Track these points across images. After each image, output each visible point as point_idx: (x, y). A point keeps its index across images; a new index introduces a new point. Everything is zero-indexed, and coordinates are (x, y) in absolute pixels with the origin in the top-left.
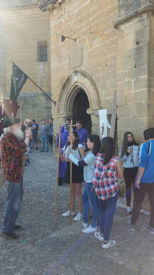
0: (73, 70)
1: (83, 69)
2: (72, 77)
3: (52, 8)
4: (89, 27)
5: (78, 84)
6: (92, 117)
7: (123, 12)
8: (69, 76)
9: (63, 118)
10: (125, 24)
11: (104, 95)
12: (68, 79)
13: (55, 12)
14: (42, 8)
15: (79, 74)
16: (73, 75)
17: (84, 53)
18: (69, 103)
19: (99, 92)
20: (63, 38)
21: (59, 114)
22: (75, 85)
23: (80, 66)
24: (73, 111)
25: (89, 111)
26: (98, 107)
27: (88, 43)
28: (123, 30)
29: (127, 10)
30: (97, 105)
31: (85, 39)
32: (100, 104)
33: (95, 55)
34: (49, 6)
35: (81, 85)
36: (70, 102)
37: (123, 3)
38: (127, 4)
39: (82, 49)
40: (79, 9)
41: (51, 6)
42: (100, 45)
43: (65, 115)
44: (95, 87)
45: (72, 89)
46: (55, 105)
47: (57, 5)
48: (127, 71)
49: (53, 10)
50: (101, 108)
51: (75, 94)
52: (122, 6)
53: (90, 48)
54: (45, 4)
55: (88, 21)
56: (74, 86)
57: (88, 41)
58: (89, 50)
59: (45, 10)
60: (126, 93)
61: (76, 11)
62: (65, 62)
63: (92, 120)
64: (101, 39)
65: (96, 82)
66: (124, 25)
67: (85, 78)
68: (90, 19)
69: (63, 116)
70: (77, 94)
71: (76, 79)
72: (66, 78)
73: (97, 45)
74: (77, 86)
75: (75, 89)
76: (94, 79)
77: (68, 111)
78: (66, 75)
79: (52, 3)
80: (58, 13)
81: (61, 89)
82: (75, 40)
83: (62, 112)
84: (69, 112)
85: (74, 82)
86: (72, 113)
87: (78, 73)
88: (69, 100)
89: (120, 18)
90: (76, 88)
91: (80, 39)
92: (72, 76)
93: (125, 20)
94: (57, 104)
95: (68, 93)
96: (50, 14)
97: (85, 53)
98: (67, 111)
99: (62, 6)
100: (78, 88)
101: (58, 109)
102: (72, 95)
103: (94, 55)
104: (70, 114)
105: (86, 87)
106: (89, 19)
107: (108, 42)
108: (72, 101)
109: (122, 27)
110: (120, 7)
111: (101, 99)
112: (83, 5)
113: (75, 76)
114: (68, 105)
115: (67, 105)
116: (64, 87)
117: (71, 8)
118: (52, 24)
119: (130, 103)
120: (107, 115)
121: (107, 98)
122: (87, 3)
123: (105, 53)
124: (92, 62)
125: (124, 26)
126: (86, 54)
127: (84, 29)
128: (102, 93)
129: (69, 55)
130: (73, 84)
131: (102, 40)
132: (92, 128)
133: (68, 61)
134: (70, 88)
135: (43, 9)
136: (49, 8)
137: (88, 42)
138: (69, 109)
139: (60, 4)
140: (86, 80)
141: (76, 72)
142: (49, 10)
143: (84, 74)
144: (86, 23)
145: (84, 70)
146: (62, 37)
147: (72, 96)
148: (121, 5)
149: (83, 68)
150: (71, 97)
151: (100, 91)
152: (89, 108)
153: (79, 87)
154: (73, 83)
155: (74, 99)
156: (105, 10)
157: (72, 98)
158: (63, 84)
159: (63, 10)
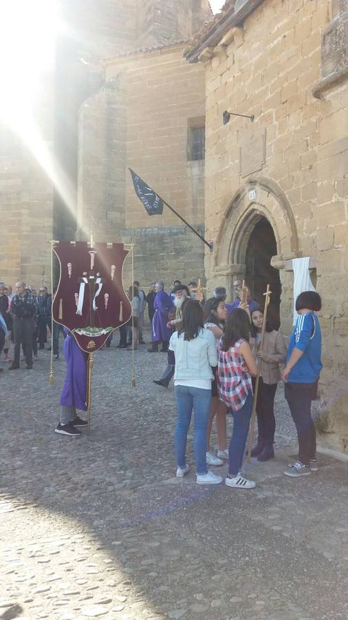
0: (246, 179)
1: (266, 176)
2: (244, 193)
3: (209, 55)
4: (279, 90)
5: (255, 207)
6: (282, 273)
7: (330, 66)
8: (239, 190)
9: (225, 277)
10: (334, 89)
11: (305, 228)
12: (238, 198)
13: (215, 62)
14: (190, 56)
15: (257, 187)
16: (247, 189)
17: (268, 144)
18: (237, 245)
19: (296, 221)
20: (227, 117)
21: (216, 268)
22: (251, 208)
23: (260, 170)
24: (246, 262)
25: (275, 262)
26: (293, 253)
27: (275, 123)
28: (329, 101)
29: (338, 62)
30: (290, 249)
31: (270, 115)
32: (298, 245)
33: (289, 148)
34: (204, 52)
35: (261, 209)
36: (240, 244)
37: (331, 49)
38: (338, 49)
39: (265, 137)
40: (260, 54)
41: (208, 52)
42: (299, 127)
43: (229, 271)
44: (288, 212)
45: (243, 217)
46: (212, 251)
47: (218, 49)
48: (336, 183)
49: (211, 58)
50: (299, 255)
51: (249, 227)
52: (330, 54)
53: (280, 134)
54: (196, 49)
55: (276, 79)
56: (247, 211)
57: (277, 118)
58: (278, 137)
59: (196, 61)
60: (333, 226)
61: (255, 59)
62: (231, 163)
63: (282, 280)
64: (302, 114)
65: (290, 203)
66: (333, 91)
67: (270, 194)
68: (281, 75)
69: (225, 273)
70: (254, 226)
71: (251, 195)
72: (233, 195)
73: (294, 126)
74: (253, 210)
75: (251, 217)
76: (287, 196)
77: (235, 263)
78: (234, 189)
79: (208, 46)
80: (220, 63)
81: (224, 217)
82: (252, 118)
83: (223, 264)
84: (238, 263)
85: (249, 203)
86: (244, 266)
87: (255, 185)
88: (239, 239)
89: (325, 78)
90: (253, 215)
91: (262, 114)
92: (244, 190)
93: (333, 82)
94: (215, 247)
95: (236, 226)
96: (205, 67)
97: (270, 143)
98: (233, 262)
99: (229, 50)
100: (257, 215)
101: (216, 258)
102: (243, 228)
103: (287, 147)
104: (240, 267)
105: (270, 213)
106: (279, 74)
107: (315, 121)
108: (245, 243)
109: (329, 95)
110: (324, 57)
111: (299, 235)
112: (269, 46)
113: (251, 190)
114: (237, 248)
115: (234, 250)
116: (229, 213)
117: (246, 54)
118: (210, 87)
119: (341, 246)
120: (310, 269)
121: (311, 235)
122: (275, 42)
123: (309, 143)
124: (284, 162)
125: (332, 93)
126: (273, 146)
127: (270, 96)
128: (303, 223)
129: (241, 148)
130: (246, 207)
131: (304, 115)
132: (282, 297)
133: (237, 161)
134: (241, 214)
135: (192, 58)
136: (203, 56)
137: (276, 120)
138: (238, 258)
139: (225, 46)
140: (272, 197)
141: (252, 182)
142: (203, 59)
143: (267, 187)
144: (273, 82)
145: (268, 178)
146: (224, 115)
147: (245, 232)
148: (327, 53)
149: (266, 174)
150: (242, 233)
151: (298, 219)
152: (276, 254)
153: (258, 213)
154: (247, 204)
155: (248, 237)
156: (310, 55)
157: (244, 235)
158: (226, 207)
159: (230, 59)
